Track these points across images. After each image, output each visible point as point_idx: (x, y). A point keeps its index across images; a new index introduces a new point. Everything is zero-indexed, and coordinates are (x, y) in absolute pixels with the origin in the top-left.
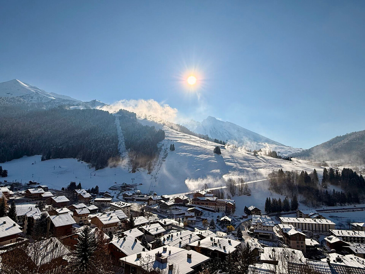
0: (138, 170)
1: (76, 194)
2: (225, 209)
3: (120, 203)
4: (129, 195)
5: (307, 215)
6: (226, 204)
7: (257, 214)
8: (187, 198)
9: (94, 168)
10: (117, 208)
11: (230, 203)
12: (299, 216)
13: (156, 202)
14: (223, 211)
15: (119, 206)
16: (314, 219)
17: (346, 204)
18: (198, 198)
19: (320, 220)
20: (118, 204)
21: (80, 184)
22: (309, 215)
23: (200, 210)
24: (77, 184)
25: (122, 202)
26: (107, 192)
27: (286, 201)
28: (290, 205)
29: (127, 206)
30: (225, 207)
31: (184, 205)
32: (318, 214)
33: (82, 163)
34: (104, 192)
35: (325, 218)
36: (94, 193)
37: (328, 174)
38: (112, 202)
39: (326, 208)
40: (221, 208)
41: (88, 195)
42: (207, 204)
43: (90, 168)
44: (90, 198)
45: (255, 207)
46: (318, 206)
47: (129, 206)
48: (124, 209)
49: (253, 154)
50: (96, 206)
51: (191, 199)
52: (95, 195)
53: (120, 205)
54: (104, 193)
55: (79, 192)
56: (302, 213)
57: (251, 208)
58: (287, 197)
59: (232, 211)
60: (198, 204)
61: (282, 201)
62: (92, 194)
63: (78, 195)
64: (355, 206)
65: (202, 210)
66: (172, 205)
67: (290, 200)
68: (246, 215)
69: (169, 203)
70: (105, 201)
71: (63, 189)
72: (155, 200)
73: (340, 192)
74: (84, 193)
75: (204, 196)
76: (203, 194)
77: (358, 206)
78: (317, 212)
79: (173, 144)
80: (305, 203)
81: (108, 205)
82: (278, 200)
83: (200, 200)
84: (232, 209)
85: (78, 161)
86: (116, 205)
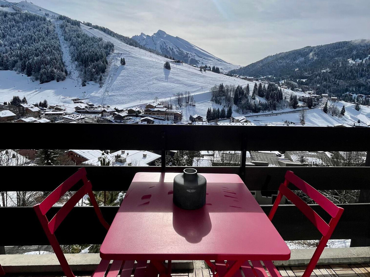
0: (88, 84)
1: (22, 108)
2: (173, 118)
3: (74, 115)
4: (82, 108)
5: (238, 120)
6: (175, 114)
7: (200, 121)
8: (140, 109)
9: (39, 82)
10: (70, 121)
11: (178, 112)
12: (231, 121)
13: (110, 113)
14: (172, 119)
15: (73, 119)
16: (242, 123)
17: (267, 111)
18: (150, 109)
19: (246, 123)
20: (71, 117)
21: (25, 98)
22: (239, 120)
23: (152, 119)
24: (21, 98)
25: (75, 115)
26: (57, 106)
27: (223, 111)
28: (226, 113)
29: (81, 118)
30: (174, 116)
31: (137, 116)
32: (246, 119)
33: (22, 76)
34: (55, 105)
35: (250, 122)
36: (43, 107)
37: (258, 87)
38: (64, 115)
39: (251, 114)
40: (170, 117)
41: (36, 109)
42: (158, 114)
43: (34, 82)
44: (39, 112)
45: (198, 116)
46: (247, 113)
47: (83, 118)
48: (78, 121)
49: (200, 69)
50: (47, 119)
51: (144, 110)
52: (45, 108)
53: (73, 117)
54: (54, 107)
55: (25, 106)
56: (234, 119)
57: (195, 116)
58: (224, 107)
59: (179, 119)
60: (150, 114)
61: (220, 110)
62: (41, 107)
63: (25, 109)
64: (272, 112)
65: (153, 119)
66: (126, 116)
67: (226, 110)
68: (191, 122)
69: (122, 114)
70: (57, 114)
71: (5, 103)
72: (109, 112)
73: (264, 103)
74: (32, 107)
75: (155, 107)
76: (154, 105)
77: (274, 112)
78: (245, 118)
79: (124, 59)
80: (237, 111)
81: (61, 118)
82: (217, 109)
83: (151, 110)
84: (179, 118)
85: (17, 74)
86: (69, 118)
